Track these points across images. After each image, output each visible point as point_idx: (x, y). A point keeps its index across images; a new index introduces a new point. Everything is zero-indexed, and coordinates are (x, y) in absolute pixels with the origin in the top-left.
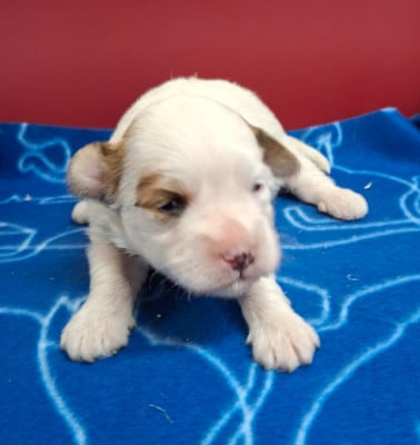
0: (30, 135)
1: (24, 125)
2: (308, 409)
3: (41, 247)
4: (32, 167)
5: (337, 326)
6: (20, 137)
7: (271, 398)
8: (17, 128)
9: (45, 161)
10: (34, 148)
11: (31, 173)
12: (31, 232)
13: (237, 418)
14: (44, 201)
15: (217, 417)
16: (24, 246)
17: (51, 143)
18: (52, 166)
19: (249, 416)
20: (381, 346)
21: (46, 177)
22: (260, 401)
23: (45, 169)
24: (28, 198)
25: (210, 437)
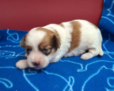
0: (9, 32)
1: (8, 30)
2: (83, 85)
3: (17, 56)
4: (10, 39)
5: (85, 70)
6: (7, 32)
7: (75, 84)
8: (7, 30)
9: (13, 38)
10: (10, 35)
11: (10, 40)
12: (14, 53)
13: (69, 87)
14: (14, 46)
15: (65, 87)
16: (13, 55)
17: (14, 34)
18: (14, 39)
19: (71, 87)
20: (96, 74)
21: (13, 41)
22: (73, 84)
23: (13, 40)
24: (10, 46)
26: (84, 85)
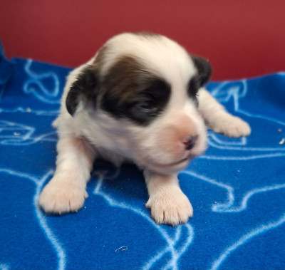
0: (33, 68)
1: (30, 61)
2: (217, 257)
3: (37, 139)
4: (32, 90)
5: (238, 210)
6: (27, 68)
7: (191, 248)
8: (25, 62)
9: (42, 87)
10: (35, 77)
11: (31, 94)
12: (31, 129)
13: (168, 257)
14: (39, 113)
16: (27, 137)
17: (46, 75)
18: (45, 91)
19: (176, 257)
21: (41, 98)
22: (184, 249)
23: (41, 93)
24: (29, 110)
25: (149, 265)
26: (223, 257)
